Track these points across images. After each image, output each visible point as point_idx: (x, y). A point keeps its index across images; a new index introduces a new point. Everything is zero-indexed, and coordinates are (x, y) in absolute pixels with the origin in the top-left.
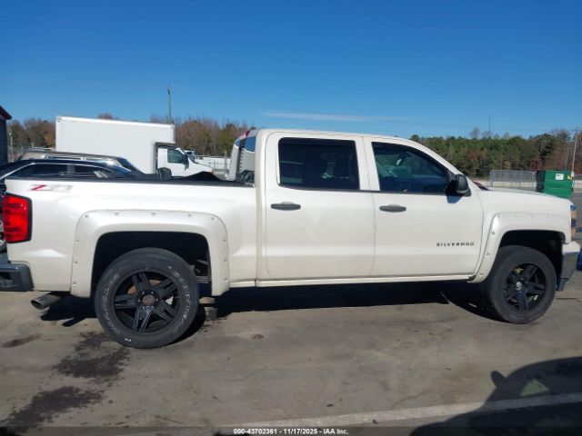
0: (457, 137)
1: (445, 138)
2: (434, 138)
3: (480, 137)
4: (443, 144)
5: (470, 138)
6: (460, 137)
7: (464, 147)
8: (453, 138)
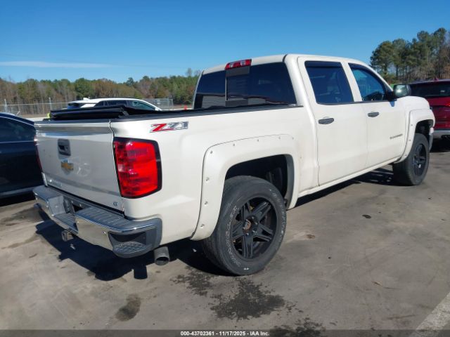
0: (177, 76)
1: (169, 77)
2: (161, 78)
3: (193, 75)
4: (168, 81)
5: (186, 76)
6: (179, 77)
7: (184, 83)
8: (174, 77)
